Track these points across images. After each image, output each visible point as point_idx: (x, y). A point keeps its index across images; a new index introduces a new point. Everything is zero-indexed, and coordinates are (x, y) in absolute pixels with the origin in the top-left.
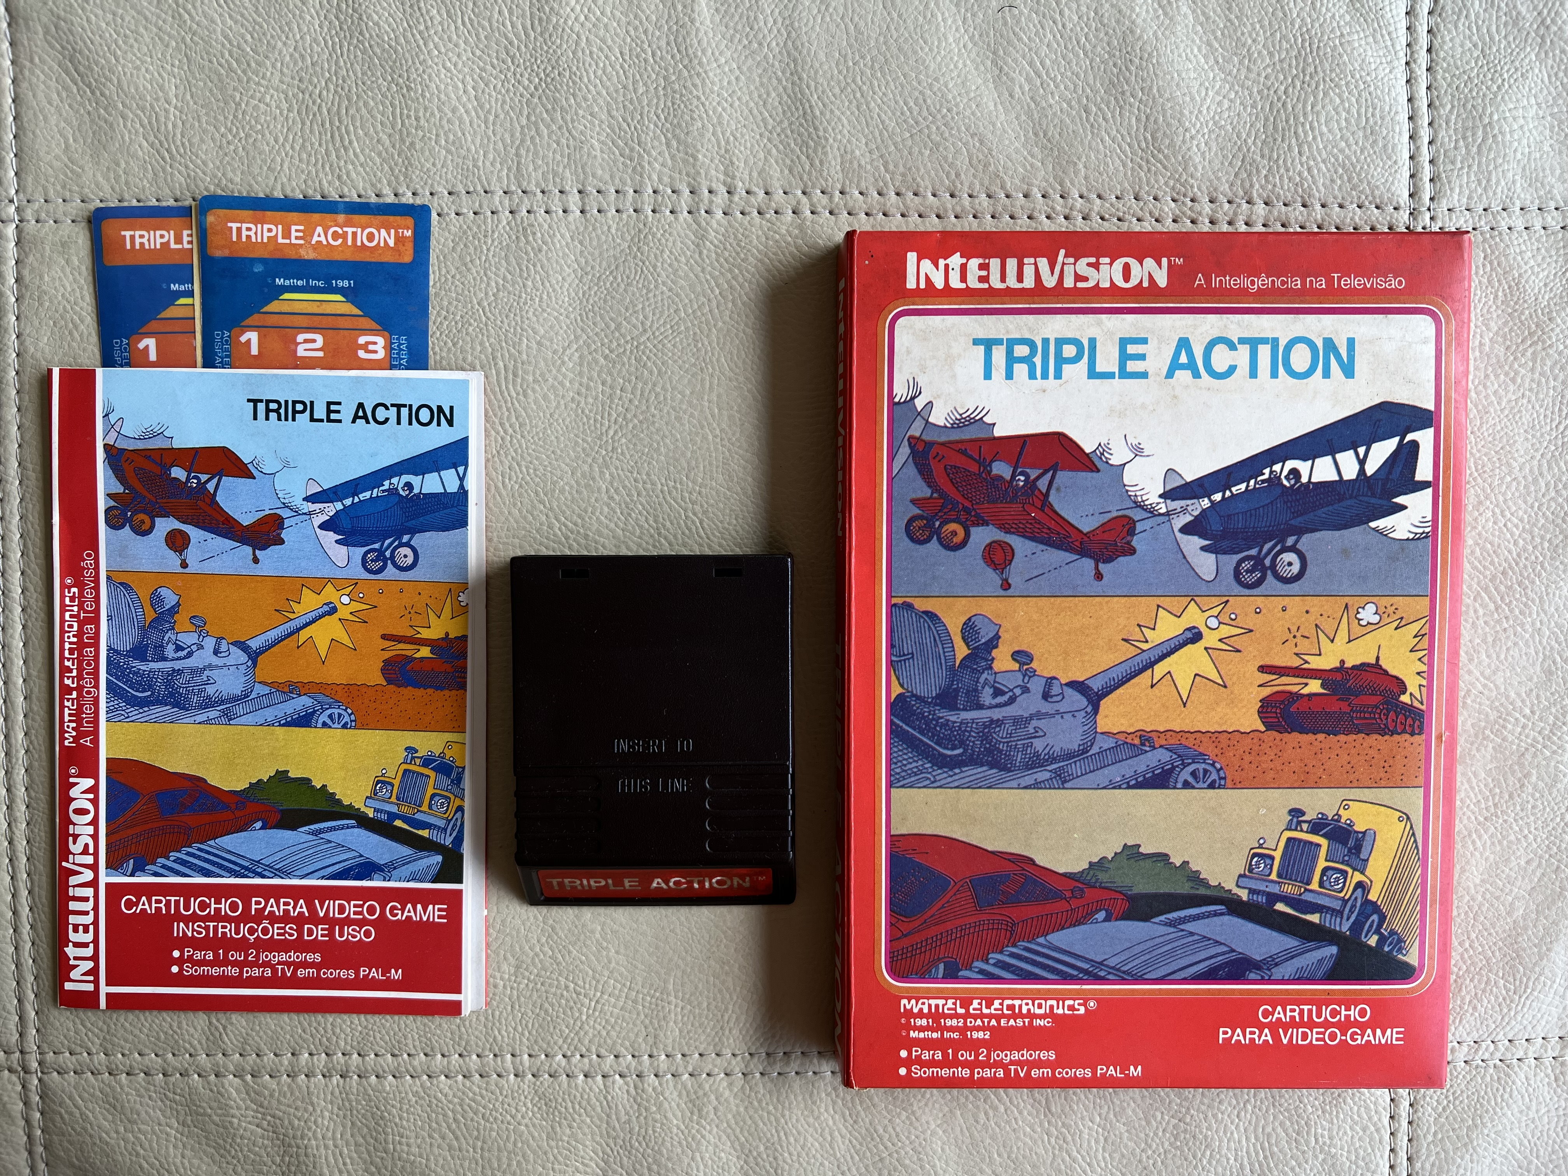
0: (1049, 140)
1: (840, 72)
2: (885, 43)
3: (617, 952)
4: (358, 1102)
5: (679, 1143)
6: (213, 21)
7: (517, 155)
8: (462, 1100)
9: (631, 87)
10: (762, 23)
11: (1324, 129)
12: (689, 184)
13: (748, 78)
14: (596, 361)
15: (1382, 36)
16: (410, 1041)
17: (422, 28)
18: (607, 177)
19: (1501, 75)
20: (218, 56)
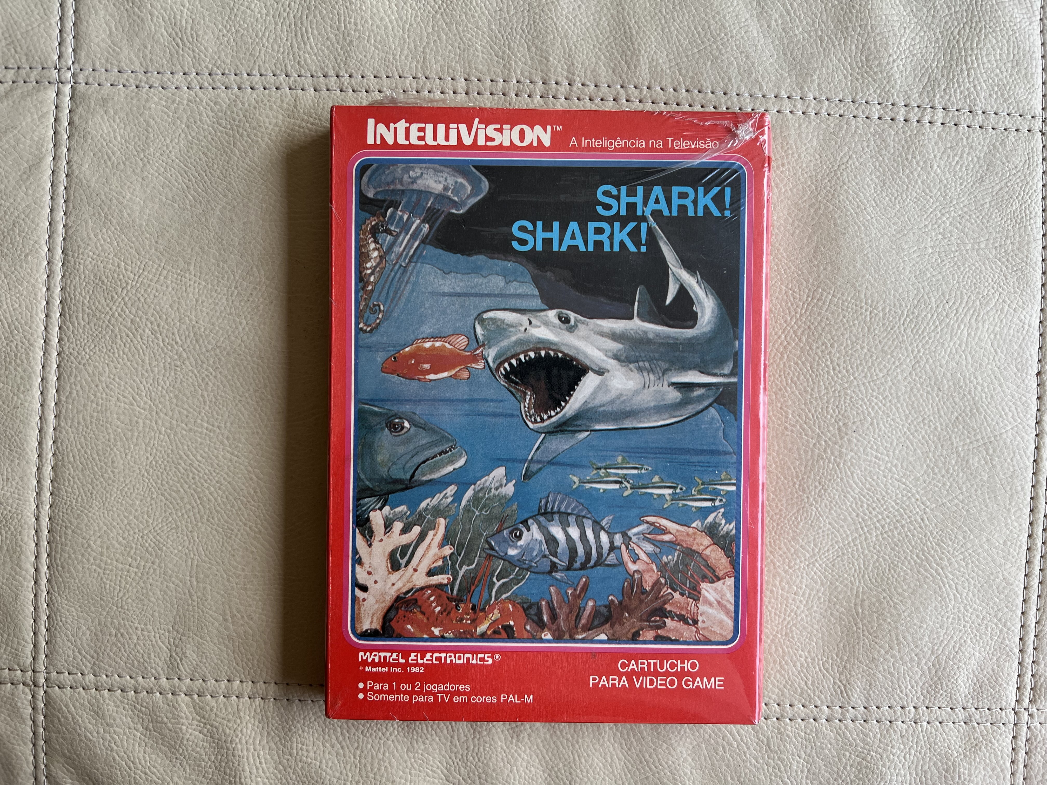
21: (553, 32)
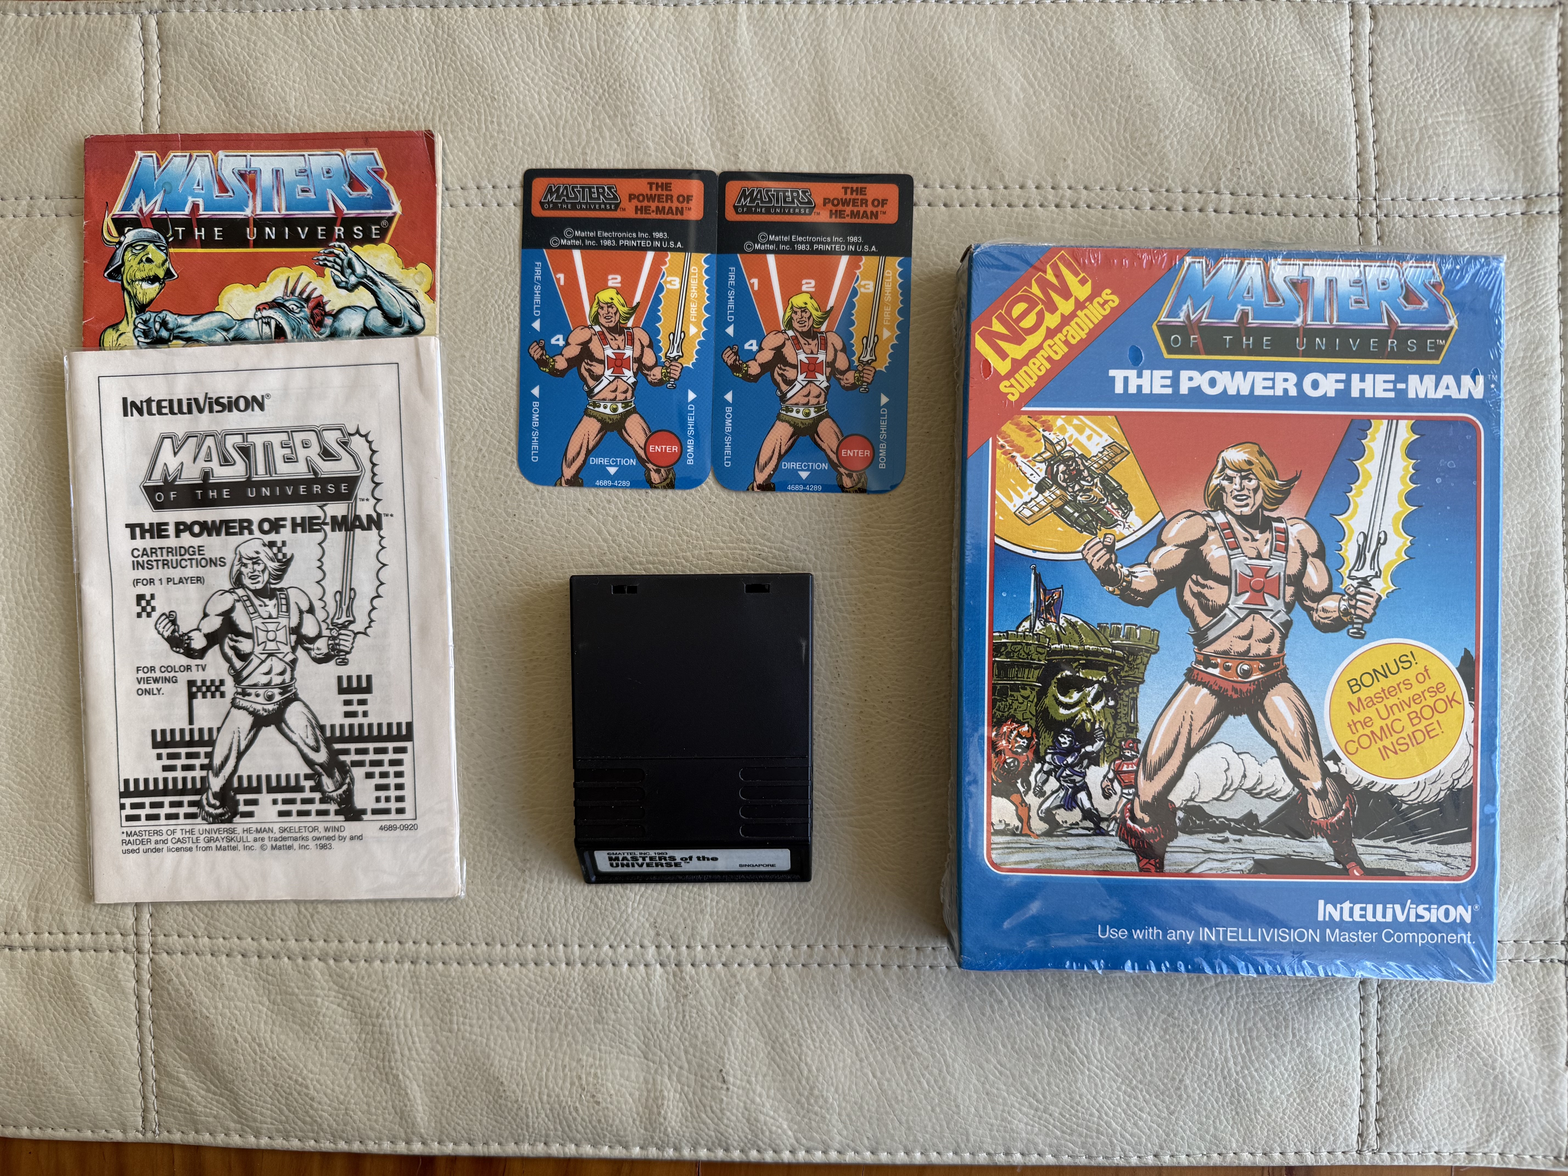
0: (1041, 140)
1: (860, 85)
2: (899, 60)
4: (427, 987)
5: (713, 1028)
6: (331, 46)
8: (519, 985)
9: (681, 97)
10: (794, 44)
11: (1281, 131)
13: (782, 90)
15: (1329, 53)
16: (473, 931)
17: (505, 49)
19: (1433, 86)
20: (334, 73)
21: (742, 123)
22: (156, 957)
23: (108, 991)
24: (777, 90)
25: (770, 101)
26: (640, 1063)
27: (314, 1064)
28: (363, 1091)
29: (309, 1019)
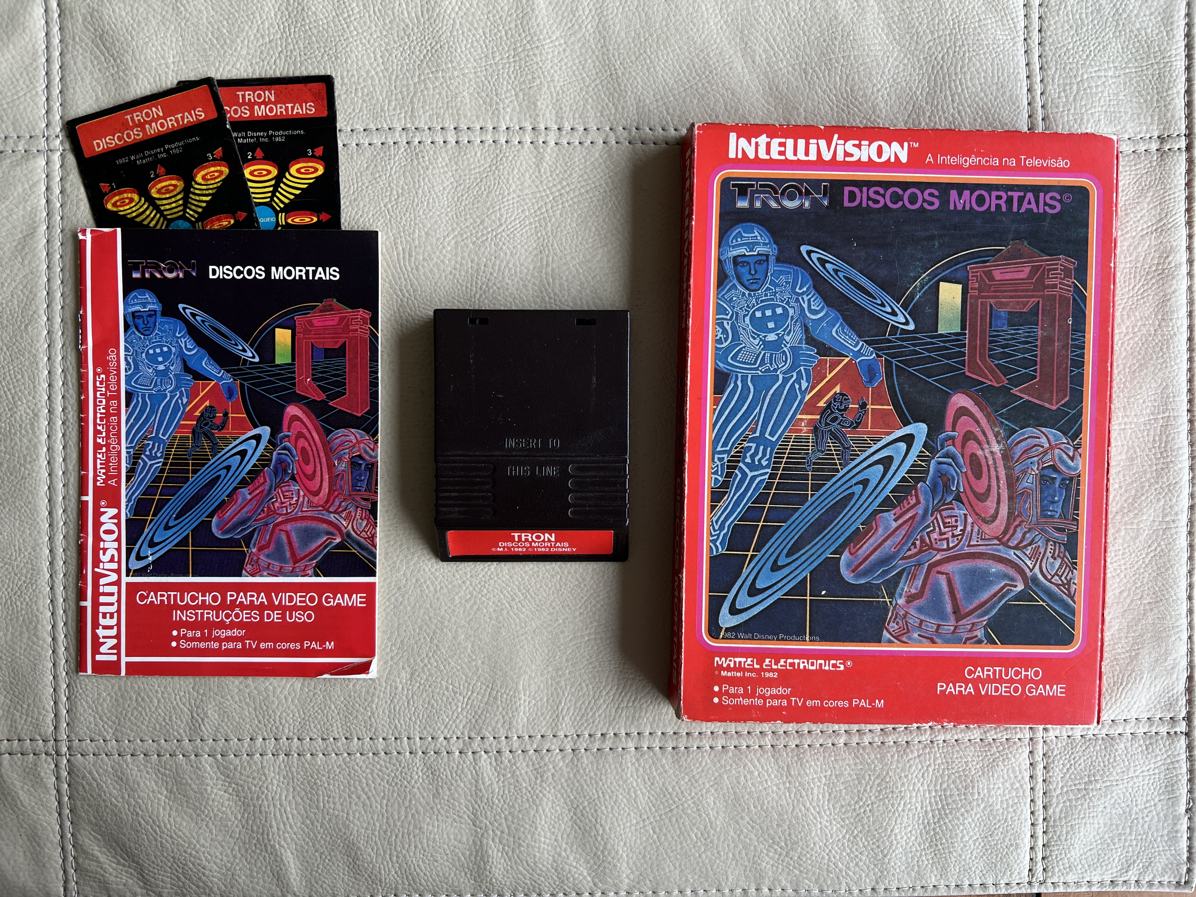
1: (635, 46)
2: (666, 25)
3: (483, 663)
4: (298, 773)
5: (527, 800)
6: (200, 11)
7: (412, 102)
8: (373, 771)
9: (491, 56)
10: (581, 12)
11: (970, 84)
12: (531, 123)
13: (572, 50)
14: (467, 246)
15: (1008, 20)
16: (335, 728)
17: (346, 16)
18: (474, 118)
19: (1089, 48)
20: (204, 35)
22: (72, 758)
23: (33, 786)
24: (568, 49)
25: (562, 59)
26: (470, 829)
27: (205, 840)
28: (246, 860)
29: (201, 804)
